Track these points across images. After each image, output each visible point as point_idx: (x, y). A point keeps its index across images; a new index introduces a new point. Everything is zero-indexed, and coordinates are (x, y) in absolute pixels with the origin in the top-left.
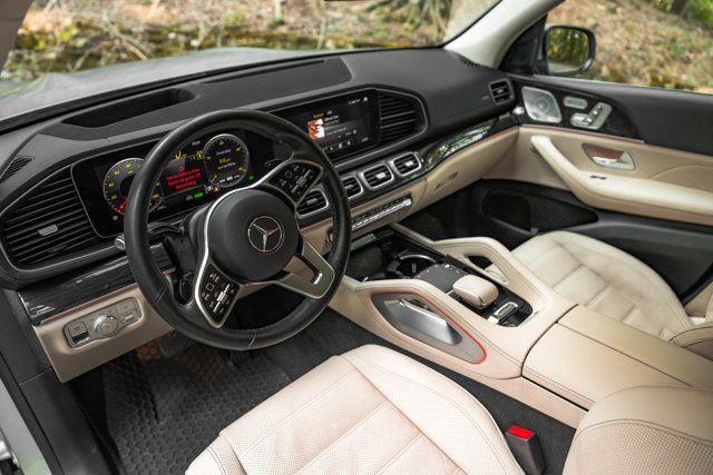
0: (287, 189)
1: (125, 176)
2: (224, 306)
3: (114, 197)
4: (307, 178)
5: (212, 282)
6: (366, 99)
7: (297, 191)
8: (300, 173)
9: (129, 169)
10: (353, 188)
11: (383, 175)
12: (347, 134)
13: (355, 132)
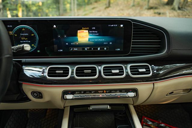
10: (91, 72)
11: (117, 71)
12: (105, 43)
13: (111, 43)
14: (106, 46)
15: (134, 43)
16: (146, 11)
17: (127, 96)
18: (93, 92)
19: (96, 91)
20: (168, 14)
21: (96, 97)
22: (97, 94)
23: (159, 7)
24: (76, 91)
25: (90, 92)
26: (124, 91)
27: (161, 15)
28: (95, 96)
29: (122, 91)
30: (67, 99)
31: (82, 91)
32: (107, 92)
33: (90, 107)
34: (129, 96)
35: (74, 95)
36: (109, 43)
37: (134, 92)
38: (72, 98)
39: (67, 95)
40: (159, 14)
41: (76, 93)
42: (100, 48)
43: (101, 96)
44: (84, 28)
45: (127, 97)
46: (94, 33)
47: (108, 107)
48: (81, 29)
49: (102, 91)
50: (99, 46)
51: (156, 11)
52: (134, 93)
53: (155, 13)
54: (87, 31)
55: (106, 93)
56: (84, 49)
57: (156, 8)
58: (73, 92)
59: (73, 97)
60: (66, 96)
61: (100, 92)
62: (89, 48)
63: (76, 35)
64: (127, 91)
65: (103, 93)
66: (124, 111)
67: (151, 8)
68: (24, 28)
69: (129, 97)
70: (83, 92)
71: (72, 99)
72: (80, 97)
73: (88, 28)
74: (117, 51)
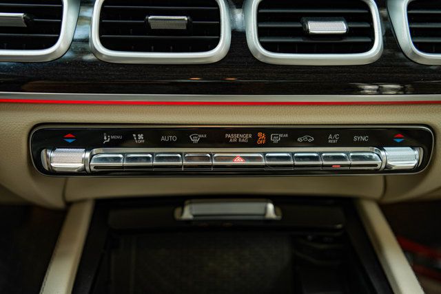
17: (379, 162)
18: (195, 140)
19: (217, 136)
21: (215, 163)
22: (219, 152)
24: (101, 131)
25: (182, 136)
26: (364, 139)
28: (207, 159)
29: (355, 138)
30: (53, 173)
31: (138, 131)
32: (276, 140)
33: (183, 206)
34: (389, 163)
35: (95, 151)
37: (413, 147)
38: (84, 169)
39: (53, 150)
43: (239, 161)
45: (377, 171)
47: (266, 209)
49: (246, 137)
52: (416, 152)
55: (269, 144)
58: (86, 137)
59: (84, 160)
60: (51, 154)
61: (233, 137)
64: (382, 137)
65: (252, 143)
66: (338, 230)
69: (388, 170)
70: (141, 136)
71: (82, 173)
72: (126, 164)
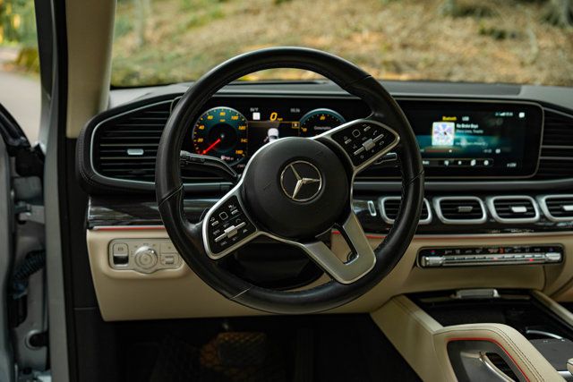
0: (350, 149)
1: (216, 123)
2: (229, 241)
3: (200, 140)
4: (377, 143)
5: (229, 213)
6: (522, 115)
7: (361, 153)
8: (369, 135)
9: (223, 117)
10: (473, 211)
11: (523, 209)
12: (486, 151)
13: (498, 151)
14: (487, 156)
15: (545, 152)
16: (448, 21)
17: (546, 259)
20: (533, 41)
23: (499, 11)
24: (444, 250)
25: (473, 250)
27: (508, 42)
30: (428, 266)
31: (457, 249)
32: (506, 251)
35: (444, 257)
36: (494, 151)
40: (501, 36)
41: (446, 252)
42: (477, 162)
44: (447, 116)
46: (464, 129)
47: (493, 292)
48: (440, 120)
49: (496, 251)
50: (473, 157)
51: (488, 23)
52: (559, 255)
53: (483, 33)
54: (453, 124)
55: (505, 253)
56: (442, 162)
57: (485, 13)
60: (427, 258)
61: (491, 251)
62: (453, 160)
63: (428, 132)
64: (545, 249)
65: (499, 252)
67: (467, 12)
68: (325, 115)
69: (549, 262)
71: (441, 266)
73: (454, 119)
74: (509, 168)
